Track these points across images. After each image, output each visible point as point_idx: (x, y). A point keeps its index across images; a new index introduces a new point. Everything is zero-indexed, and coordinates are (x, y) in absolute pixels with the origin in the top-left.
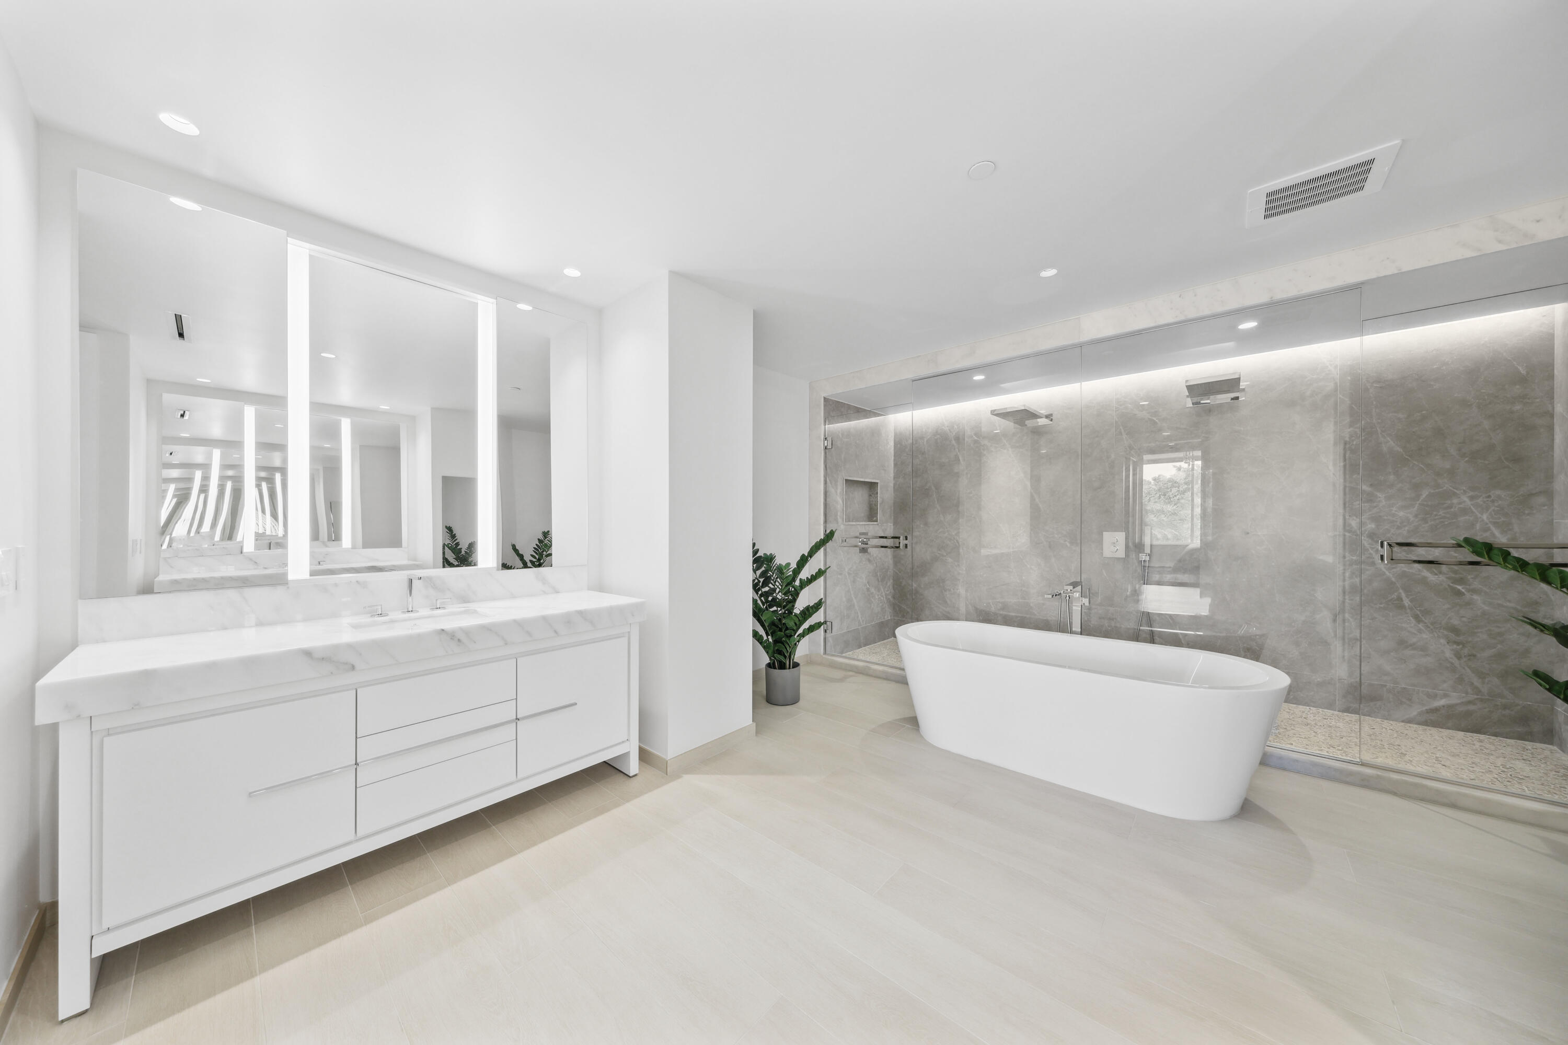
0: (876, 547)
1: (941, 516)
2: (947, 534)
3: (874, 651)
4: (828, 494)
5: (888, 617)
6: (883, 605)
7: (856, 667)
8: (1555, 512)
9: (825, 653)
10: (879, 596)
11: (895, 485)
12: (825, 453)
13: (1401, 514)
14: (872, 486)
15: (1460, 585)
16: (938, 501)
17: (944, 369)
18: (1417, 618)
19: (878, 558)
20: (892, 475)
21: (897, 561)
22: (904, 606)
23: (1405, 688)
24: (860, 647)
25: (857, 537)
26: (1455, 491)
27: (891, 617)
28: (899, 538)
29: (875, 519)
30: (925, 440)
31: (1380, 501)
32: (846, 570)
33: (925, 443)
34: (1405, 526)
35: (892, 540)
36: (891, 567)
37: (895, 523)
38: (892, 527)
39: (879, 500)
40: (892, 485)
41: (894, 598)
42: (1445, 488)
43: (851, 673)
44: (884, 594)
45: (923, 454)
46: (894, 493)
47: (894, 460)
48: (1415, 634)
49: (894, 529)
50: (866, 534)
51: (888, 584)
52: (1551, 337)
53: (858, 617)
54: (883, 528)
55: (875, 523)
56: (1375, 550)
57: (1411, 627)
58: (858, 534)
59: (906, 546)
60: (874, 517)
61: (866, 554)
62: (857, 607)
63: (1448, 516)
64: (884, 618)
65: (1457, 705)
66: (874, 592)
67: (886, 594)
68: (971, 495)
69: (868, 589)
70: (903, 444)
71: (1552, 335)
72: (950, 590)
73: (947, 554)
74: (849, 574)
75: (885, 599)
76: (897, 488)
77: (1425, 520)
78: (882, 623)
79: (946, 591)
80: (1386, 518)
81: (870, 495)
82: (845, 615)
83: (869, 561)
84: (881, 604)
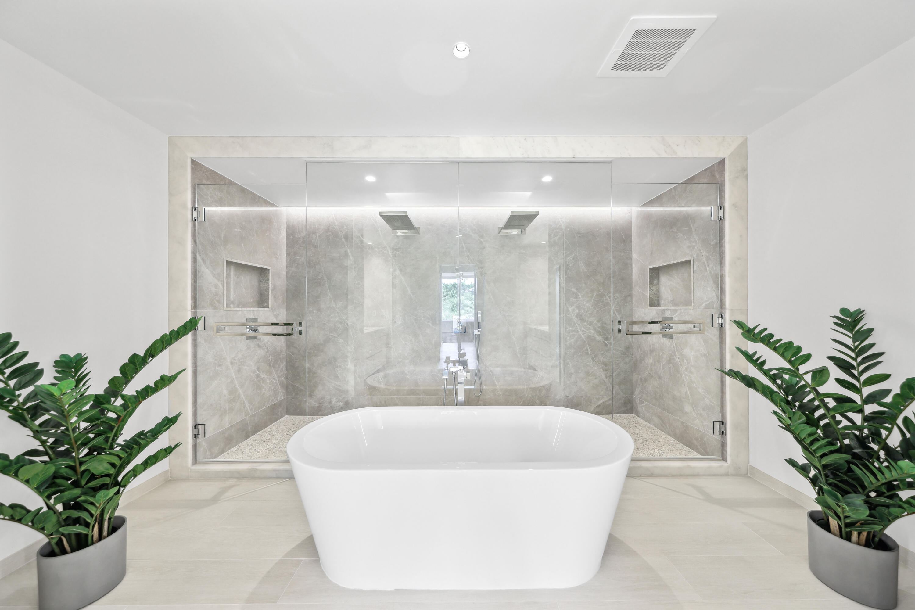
0: (267, 335)
1: (333, 302)
2: (338, 318)
3: (264, 439)
4: (199, 275)
5: (281, 398)
6: (275, 388)
7: (238, 472)
8: (633, 305)
9: (195, 461)
10: (272, 380)
11: (287, 273)
12: (194, 226)
13: (587, 305)
14: (262, 272)
15: (606, 341)
16: (330, 290)
17: (340, 156)
18: (593, 359)
19: (269, 343)
20: (284, 263)
21: (289, 346)
22: (297, 385)
23: (589, 397)
24: (248, 437)
25: (243, 325)
26: (605, 293)
27: (284, 396)
28: (292, 324)
29: (266, 304)
30: (318, 235)
31: (580, 298)
32: (229, 360)
33: (317, 238)
34: (588, 311)
35: (285, 327)
36: (284, 349)
37: (288, 309)
38: (285, 312)
39: (270, 286)
40: (284, 273)
41: (287, 378)
42: (601, 292)
43: (231, 482)
44: (276, 376)
45: (316, 247)
46: (287, 280)
47: (287, 250)
48: (592, 367)
49: (287, 315)
50: (255, 320)
51: (281, 367)
52: (630, 223)
53: (244, 407)
54: (275, 313)
55: (267, 309)
56: (578, 324)
57: (591, 364)
58: (244, 321)
59: (300, 333)
60: (264, 303)
61: (255, 340)
62: (243, 397)
63: (602, 306)
64: (277, 400)
65: (606, 401)
66: (266, 377)
67: (278, 377)
68: (359, 286)
69: (258, 376)
70: (296, 236)
71: (631, 222)
72: (340, 366)
73: (338, 336)
74: (232, 363)
75: (277, 381)
76: (290, 277)
77: (595, 308)
78: (275, 405)
79: (337, 367)
80: (582, 307)
81: (261, 281)
82: (227, 409)
83: (259, 346)
84: (273, 388)
